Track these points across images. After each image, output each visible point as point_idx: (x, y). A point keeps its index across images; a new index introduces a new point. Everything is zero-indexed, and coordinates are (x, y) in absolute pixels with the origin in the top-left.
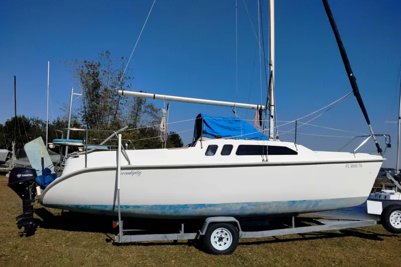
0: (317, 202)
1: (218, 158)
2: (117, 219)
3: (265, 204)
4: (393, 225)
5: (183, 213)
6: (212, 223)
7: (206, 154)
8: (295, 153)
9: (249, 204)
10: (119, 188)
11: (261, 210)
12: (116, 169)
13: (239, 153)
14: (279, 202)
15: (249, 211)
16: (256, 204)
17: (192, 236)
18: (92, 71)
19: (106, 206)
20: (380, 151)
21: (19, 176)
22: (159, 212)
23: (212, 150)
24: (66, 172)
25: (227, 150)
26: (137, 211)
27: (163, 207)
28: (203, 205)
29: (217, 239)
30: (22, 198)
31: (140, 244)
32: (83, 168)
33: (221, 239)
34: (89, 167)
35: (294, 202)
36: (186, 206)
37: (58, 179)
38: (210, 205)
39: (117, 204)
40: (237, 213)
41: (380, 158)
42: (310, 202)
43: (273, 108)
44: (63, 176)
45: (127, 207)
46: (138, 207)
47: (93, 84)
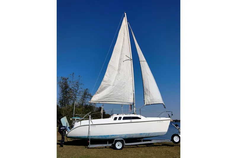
0: (149, 134)
1: (117, 121)
2: (89, 140)
3: (132, 134)
4: (175, 141)
5: (108, 138)
6: (116, 140)
7: (114, 120)
8: (140, 118)
9: (127, 135)
10: (90, 130)
11: (131, 136)
12: (89, 125)
13: (123, 119)
14: (136, 134)
15: (127, 137)
16: (129, 135)
17: (111, 145)
18: (64, 81)
19: (86, 136)
20: (169, 116)
21: (61, 128)
22: (101, 138)
23: (115, 119)
24: (75, 126)
25: (120, 118)
26: (95, 138)
27: (102, 136)
28: (114, 135)
29: (118, 146)
30: (61, 135)
31: (95, 148)
32: (80, 125)
33: (119, 145)
34: (82, 125)
35: (141, 134)
36: (108, 136)
37: (72, 129)
38: (116, 135)
39: (89, 136)
40: (124, 137)
41: (170, 119)
42: (147, 134)
43: (135, 104)
44: (74, 128)
45: (92, 136)
46: (95, 136)
47: (65, 87)
